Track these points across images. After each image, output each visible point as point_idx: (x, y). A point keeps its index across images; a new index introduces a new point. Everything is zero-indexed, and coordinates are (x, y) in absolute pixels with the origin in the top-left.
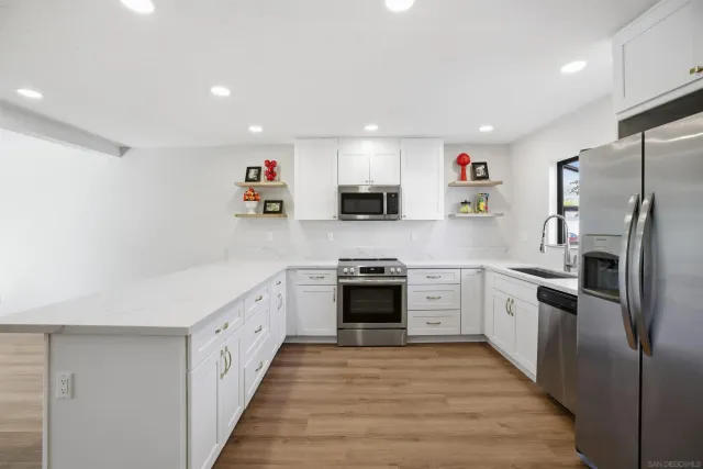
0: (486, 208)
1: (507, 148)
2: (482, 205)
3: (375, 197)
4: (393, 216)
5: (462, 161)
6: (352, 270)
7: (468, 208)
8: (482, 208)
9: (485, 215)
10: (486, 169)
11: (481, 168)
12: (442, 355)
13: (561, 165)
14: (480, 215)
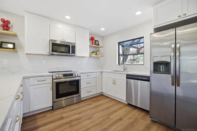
0: (99, 54)
1: (103, 37)
2: (98, 53)
3: (67, 46)
4: (73, 54)
5: (92, 39)
6: (60, 75)
7: (94, 54)
8: (97, 54)
9: (98, 56)
10: (98, 43)
11: (97, 42)
12: (94, 102)
13: (119, 43)
14: (97, 56)
